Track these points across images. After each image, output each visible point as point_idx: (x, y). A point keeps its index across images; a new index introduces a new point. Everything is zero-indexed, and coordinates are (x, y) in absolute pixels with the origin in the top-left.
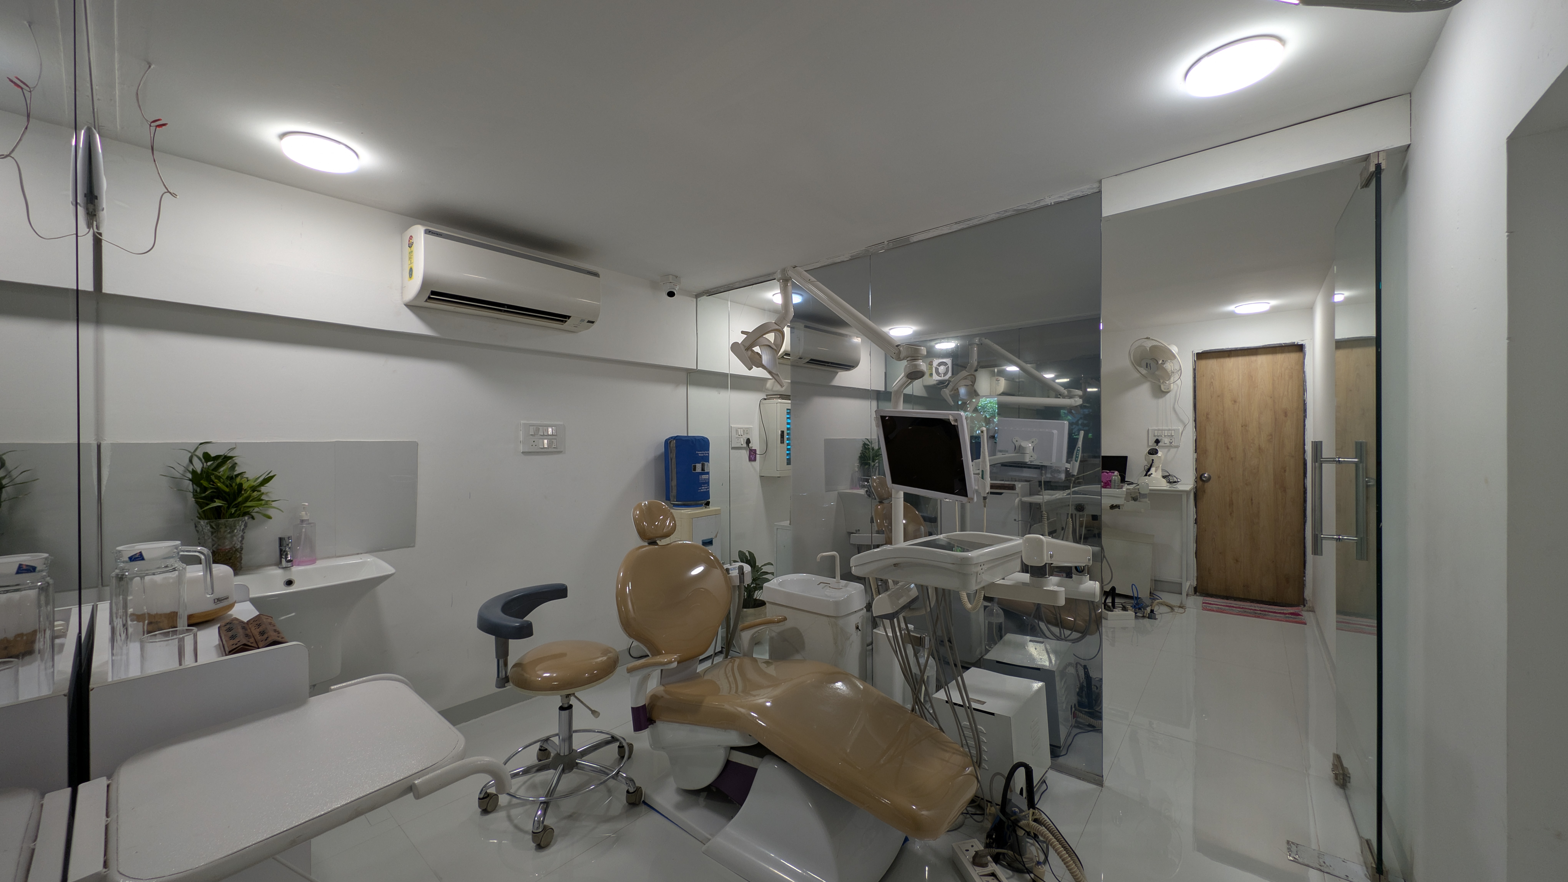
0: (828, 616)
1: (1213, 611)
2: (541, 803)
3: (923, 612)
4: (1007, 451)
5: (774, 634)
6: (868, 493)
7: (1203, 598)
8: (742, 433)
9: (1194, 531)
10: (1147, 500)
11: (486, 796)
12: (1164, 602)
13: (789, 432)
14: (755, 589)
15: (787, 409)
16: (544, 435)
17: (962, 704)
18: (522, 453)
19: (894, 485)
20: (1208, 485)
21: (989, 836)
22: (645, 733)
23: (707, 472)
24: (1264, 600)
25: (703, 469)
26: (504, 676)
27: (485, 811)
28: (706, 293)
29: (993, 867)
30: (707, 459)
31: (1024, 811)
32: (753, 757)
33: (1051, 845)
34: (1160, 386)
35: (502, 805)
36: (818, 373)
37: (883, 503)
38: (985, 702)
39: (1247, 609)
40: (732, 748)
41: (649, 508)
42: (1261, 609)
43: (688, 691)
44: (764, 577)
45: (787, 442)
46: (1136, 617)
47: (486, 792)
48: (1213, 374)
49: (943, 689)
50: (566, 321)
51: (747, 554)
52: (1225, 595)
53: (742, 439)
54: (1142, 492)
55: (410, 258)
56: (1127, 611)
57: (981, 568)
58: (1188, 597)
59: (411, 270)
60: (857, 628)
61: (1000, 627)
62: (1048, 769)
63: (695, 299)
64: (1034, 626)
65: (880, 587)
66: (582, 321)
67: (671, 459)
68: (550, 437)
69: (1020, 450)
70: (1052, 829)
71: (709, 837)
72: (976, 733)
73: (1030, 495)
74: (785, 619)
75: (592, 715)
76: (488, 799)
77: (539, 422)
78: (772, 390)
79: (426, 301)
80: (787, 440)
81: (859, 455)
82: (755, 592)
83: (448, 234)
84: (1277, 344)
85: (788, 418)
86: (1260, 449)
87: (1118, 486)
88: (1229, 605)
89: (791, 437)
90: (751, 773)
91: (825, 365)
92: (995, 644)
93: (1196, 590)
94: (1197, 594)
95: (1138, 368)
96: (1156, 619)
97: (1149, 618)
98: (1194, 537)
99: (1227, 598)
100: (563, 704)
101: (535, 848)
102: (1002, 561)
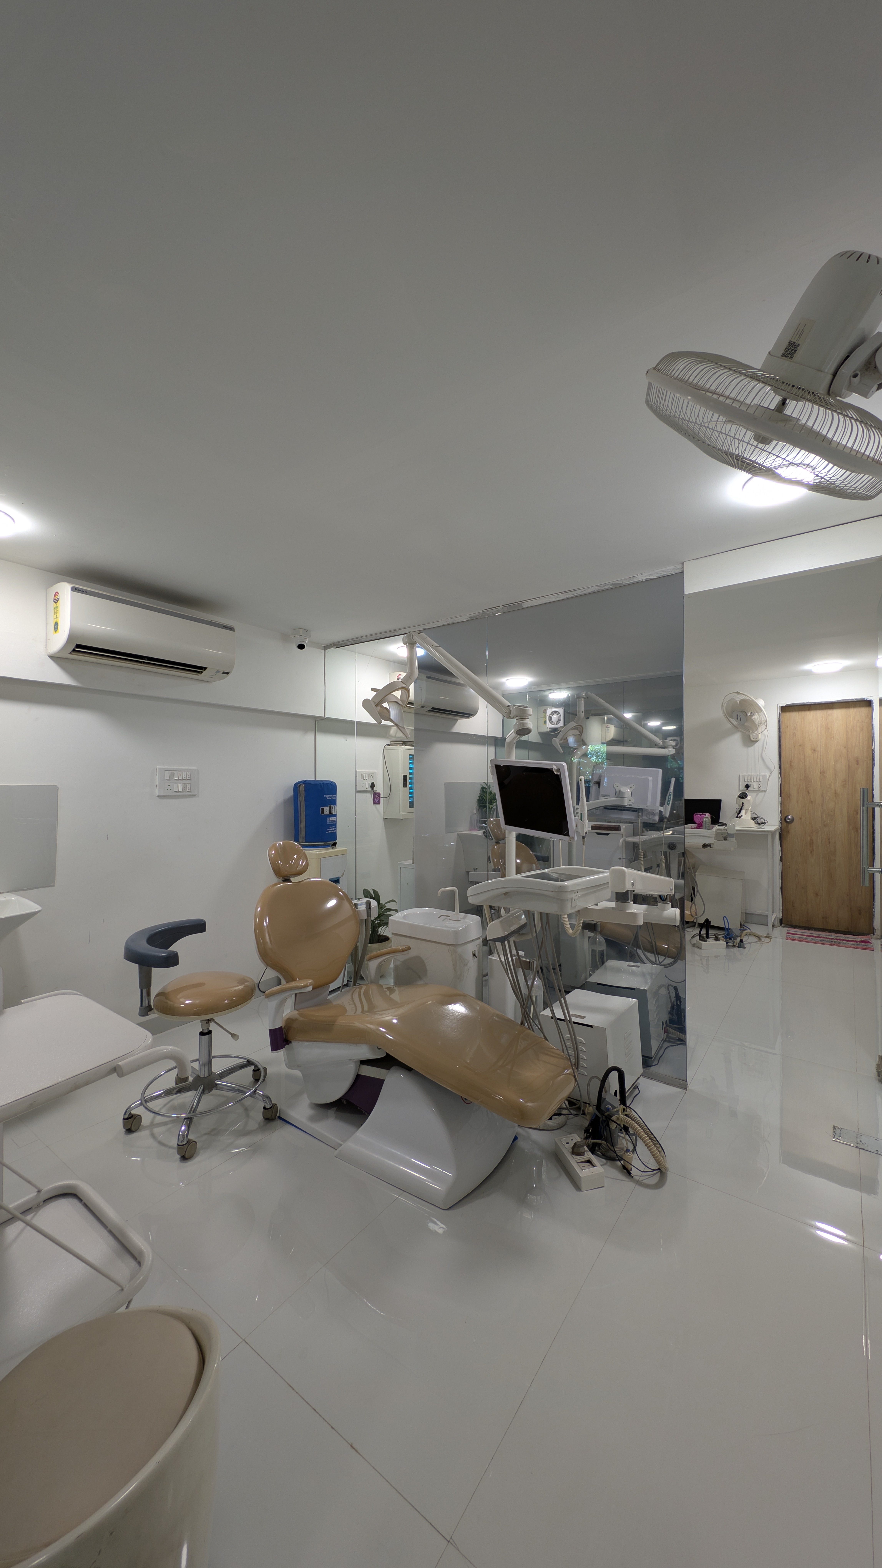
0: (448, 945)
1: (795, 940)
2: (185, 1119)
3: (530, 937)
4: (609, 796)
5: (398, 963)
6: (485, 834)
7: (787, 929)
8: (367, 777)
9: (779, 868)
10: (734, 839)
11: (130, 1116)
12: (752, 932)
13: (411, 776)
14: (380, 925)
15: (410, 755)
16: (179, 780)
17: (564, 1018)
18: (158, 796)
19: (507, 826)
20: (792, 827)
21: (587, 1131)
22: (281, 1054)
23: (334, 815)
24: (840, 930)
25: (330, 812)
26: (147, 1005)
27: (129, 1131)
28: (334, 645)
29: (589, 1155)
30: (334, 802)
31: (616, 1108)
32: (381, 1069)
33: (640, 1138)
34: (750, 736)
35: (145, 1125)
36: (439, 721)
37: (499, 843)
38: (585, 1017)
39: (825, 938)
40: (363, 1062)
41: (283, 848)
42: (837, 938)
43: (321, 1014)
44: (388, 913)
45: (410, 786)
46: (727, 946)
47: (131, 1113)
48: (795, 725)
49: (549, 1008)
50: (202, 672)
51: (372, 892)
52: (807, 926)
53: (367, 783)
54: (729, 833)
55: (55, 613)
56: (719, 941)
57: (575, 895)
58: (775, 928)
59: (56, 624)
60: (474, 955)
61: (602, 954)
62: (640, 1076)
63: (323, 651)
64: (634, 954)
65: (493, 915)
66: (218, 672)
67: (300, 802)
68: (184, 781)
69: (619, 794)
70: (641, 1124)
71: (341, 1143)
72: (575, 1043)
73: (634, 835)
74: (409, 948)
75: (231, 1038)
76: (133, 1118)
77: (174, 767)
78: (395, 737)
79: (70, 653)
80: (410, 784)
81: (478, 798)
82: (379, 928)
83: (93, 592)
84: (850, 699)
85: (410, 763)
86: (835, 793)
87: (709, 827)
88: (810, 934)
89: (414, 781)
90: (378, 1084)
91: (446, 713)
92: (598, 968)
93: (781, 922)
94: (783, 925)
95: (730, 719)
96: (744, 948)
97: (738, 947)
98: (779, 873)
99: (808, 928)
100: (203, 1029)
101: (179, 1159)
102: (593, 890)
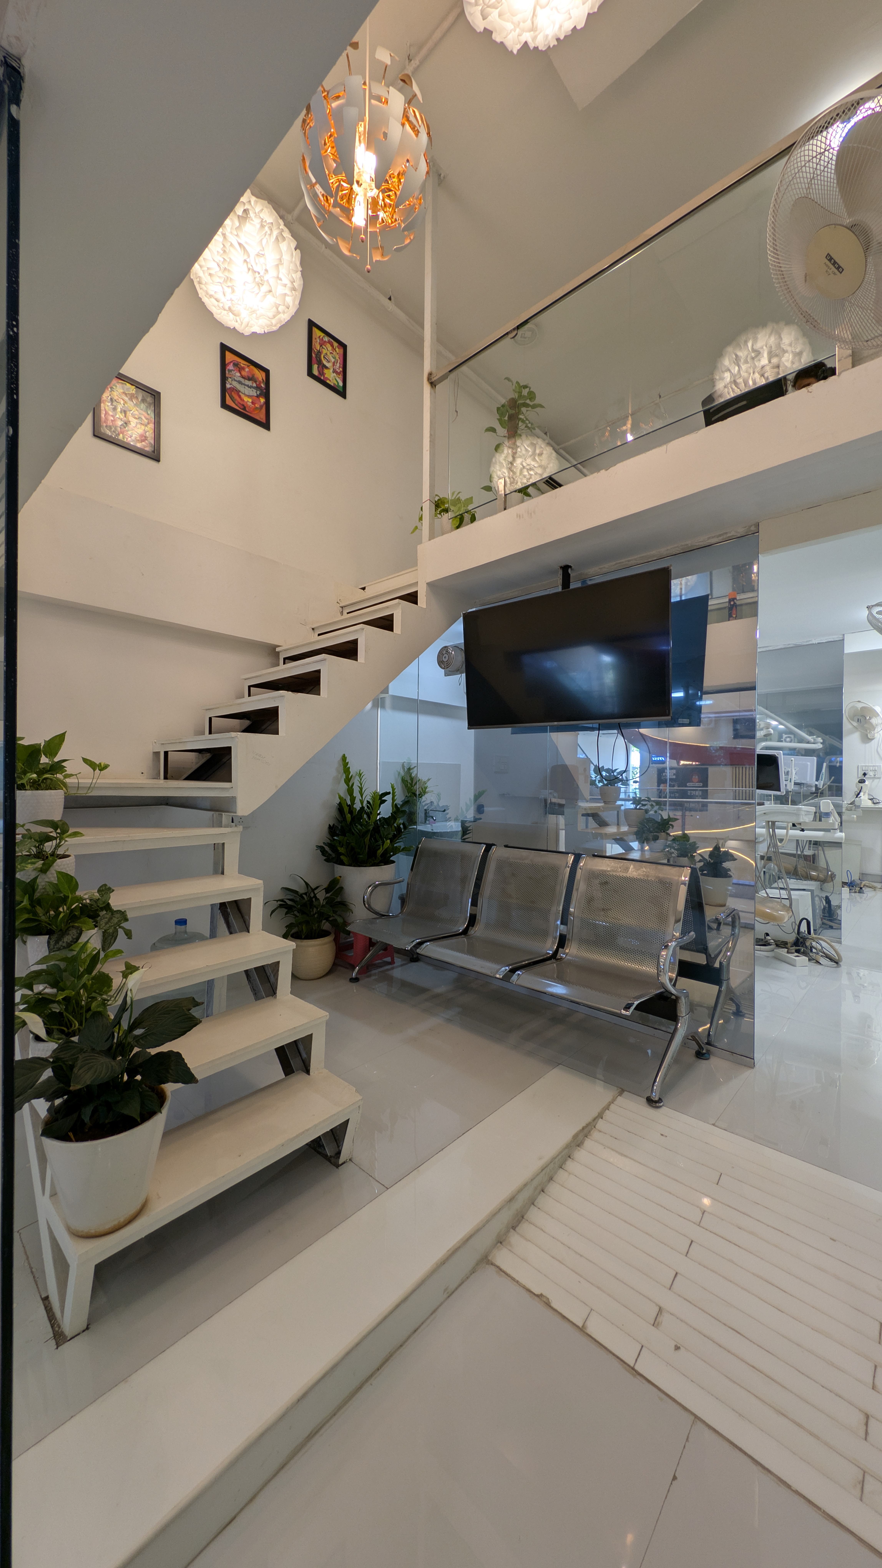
12: (869, 885)
34: (867, 735)
46: (850, 892)
95: (852, 722)
97: (859, 893)
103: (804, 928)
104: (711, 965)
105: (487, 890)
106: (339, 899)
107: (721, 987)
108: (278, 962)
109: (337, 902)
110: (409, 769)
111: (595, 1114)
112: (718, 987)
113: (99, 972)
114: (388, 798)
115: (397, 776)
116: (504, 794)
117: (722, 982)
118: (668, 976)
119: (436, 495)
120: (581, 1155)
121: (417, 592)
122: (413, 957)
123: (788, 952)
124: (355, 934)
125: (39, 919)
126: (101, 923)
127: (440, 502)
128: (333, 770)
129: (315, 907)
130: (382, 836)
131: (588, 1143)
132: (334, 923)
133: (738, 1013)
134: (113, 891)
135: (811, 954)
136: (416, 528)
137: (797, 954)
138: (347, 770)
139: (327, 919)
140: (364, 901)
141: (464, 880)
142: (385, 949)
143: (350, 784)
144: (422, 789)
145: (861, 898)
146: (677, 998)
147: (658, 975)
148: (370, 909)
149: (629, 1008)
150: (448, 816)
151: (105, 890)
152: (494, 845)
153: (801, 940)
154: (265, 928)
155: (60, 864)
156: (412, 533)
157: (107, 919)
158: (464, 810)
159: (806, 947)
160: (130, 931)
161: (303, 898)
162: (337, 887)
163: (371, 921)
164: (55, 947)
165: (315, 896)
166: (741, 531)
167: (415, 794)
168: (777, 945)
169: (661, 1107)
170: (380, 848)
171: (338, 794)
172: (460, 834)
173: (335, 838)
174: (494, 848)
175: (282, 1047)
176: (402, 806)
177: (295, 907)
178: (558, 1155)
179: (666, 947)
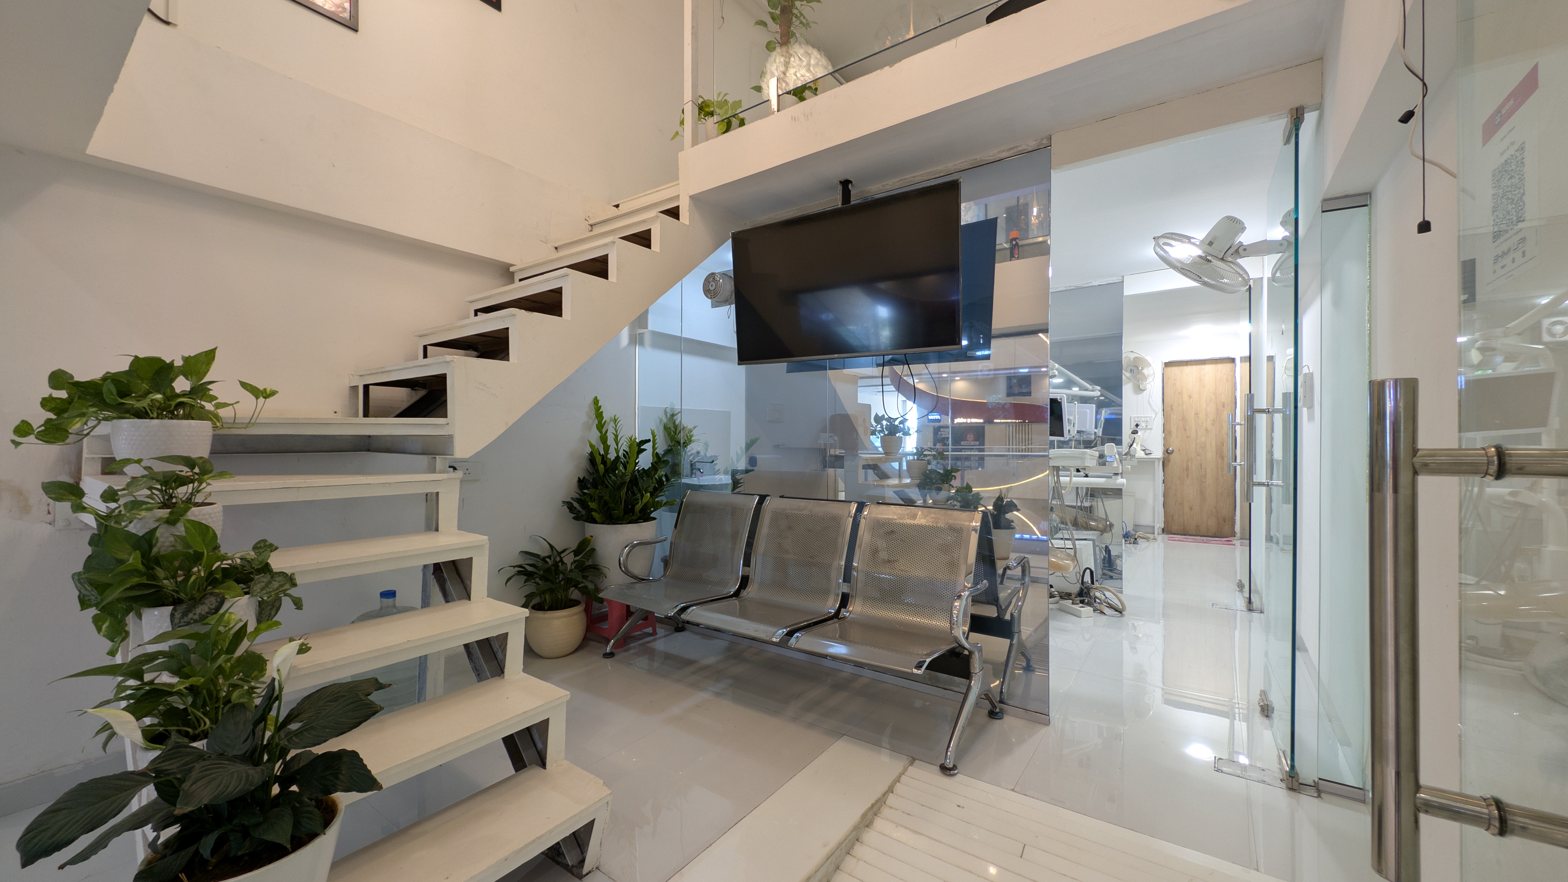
1: (1175, 543)
7: (1168, 535)
9: (1162, 489)
12: (1143, 536)
20: (1172, 457)
24: (1210, 534)
34: (1141, 386)
39: (1199, 540)
42: (1207, 539)
46: (1126, 543)
48: (1175, 377)
58: (1159, 534)
84: (1220, 357)
86: (1206, 430)
88: (1185, 538)
94: (1165, 532)
95: (1125, 372)
97: (1133, 544)
98: (1162, 493)
99: (1185, 534)
103: (1087, 578)
104: (1001, 617)
105: (761, 544)
106: (590, 563)
107: (1012, 640)
108: (507, 634)
109: (587, 566)
110: (673, 415)
111: (883, 788)
112: (1009, 640)
113: (246, 651)
114: (648, 446)
115: (658, 423)
116: (778, 445)
117: (1013, 635)
118: (961, 630)
119: (700, 96)
120: (870, 836)
121: (678, 207)
122: (678, 625)
123: (1073, 604)
124: (610, 602)
125: (160, 584)
126: (255, 588)
127: (704, 105)
128: (583, 415)
129: (562, 572)
130: (641, 488)
131: (879, 823)
132: (584, 591)
133: (1028, 668)
134: (276, 548)
135: (1095, 605)
136: (677, 133)
137: (1081, 605)
138: (599, 415)
139: (576, 586)
140: (620, 564)
141: (735, 536)
142: (646, 619)
143: (604, 431)
144: (687, 436)
145: (1135, 549)
146: (971, 653)
147: (951, 629)
148: (627, 573)
149: (921, 667)
150: (717, 468)
151: (264, 547)
152: (769, 496)
153: (1085, 590)
154: (493, 594)
155: (197, 513)
156: (672, 139)
157: (264, 584)
158: (735, 460)
159: (1090, 597)
160: (300, 599)
161: (547, 562)
162: (588, 549)
163: (630, 586)
164: (182, 621)
165: (561, 561)
166: (1032, 144)
167: (679, 443)
168: (1061, 597)
169: (956, 774)
170: (638, 503)
171: (589, 441)
172: (730, 487)
173: (585, 491)
174: (768, 500)
175: (511, 736)
176: (664, 455)
177: (536, 573)
178: (845, 840)
179: (959, 597)
